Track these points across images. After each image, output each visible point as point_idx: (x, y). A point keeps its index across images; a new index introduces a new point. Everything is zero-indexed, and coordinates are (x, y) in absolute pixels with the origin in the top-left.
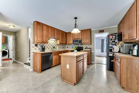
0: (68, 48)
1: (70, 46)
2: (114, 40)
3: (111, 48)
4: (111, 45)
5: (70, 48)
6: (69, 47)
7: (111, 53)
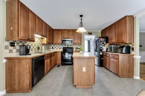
0: (54, 49)
1: (57, 46)
2: (103, 42)
3: (101, 49)
4: (101, 46)
5: (57, 49)
6: (55, 47)
7: (101, 53)
